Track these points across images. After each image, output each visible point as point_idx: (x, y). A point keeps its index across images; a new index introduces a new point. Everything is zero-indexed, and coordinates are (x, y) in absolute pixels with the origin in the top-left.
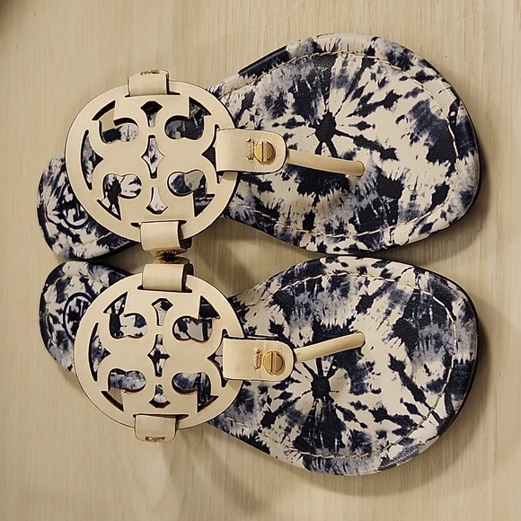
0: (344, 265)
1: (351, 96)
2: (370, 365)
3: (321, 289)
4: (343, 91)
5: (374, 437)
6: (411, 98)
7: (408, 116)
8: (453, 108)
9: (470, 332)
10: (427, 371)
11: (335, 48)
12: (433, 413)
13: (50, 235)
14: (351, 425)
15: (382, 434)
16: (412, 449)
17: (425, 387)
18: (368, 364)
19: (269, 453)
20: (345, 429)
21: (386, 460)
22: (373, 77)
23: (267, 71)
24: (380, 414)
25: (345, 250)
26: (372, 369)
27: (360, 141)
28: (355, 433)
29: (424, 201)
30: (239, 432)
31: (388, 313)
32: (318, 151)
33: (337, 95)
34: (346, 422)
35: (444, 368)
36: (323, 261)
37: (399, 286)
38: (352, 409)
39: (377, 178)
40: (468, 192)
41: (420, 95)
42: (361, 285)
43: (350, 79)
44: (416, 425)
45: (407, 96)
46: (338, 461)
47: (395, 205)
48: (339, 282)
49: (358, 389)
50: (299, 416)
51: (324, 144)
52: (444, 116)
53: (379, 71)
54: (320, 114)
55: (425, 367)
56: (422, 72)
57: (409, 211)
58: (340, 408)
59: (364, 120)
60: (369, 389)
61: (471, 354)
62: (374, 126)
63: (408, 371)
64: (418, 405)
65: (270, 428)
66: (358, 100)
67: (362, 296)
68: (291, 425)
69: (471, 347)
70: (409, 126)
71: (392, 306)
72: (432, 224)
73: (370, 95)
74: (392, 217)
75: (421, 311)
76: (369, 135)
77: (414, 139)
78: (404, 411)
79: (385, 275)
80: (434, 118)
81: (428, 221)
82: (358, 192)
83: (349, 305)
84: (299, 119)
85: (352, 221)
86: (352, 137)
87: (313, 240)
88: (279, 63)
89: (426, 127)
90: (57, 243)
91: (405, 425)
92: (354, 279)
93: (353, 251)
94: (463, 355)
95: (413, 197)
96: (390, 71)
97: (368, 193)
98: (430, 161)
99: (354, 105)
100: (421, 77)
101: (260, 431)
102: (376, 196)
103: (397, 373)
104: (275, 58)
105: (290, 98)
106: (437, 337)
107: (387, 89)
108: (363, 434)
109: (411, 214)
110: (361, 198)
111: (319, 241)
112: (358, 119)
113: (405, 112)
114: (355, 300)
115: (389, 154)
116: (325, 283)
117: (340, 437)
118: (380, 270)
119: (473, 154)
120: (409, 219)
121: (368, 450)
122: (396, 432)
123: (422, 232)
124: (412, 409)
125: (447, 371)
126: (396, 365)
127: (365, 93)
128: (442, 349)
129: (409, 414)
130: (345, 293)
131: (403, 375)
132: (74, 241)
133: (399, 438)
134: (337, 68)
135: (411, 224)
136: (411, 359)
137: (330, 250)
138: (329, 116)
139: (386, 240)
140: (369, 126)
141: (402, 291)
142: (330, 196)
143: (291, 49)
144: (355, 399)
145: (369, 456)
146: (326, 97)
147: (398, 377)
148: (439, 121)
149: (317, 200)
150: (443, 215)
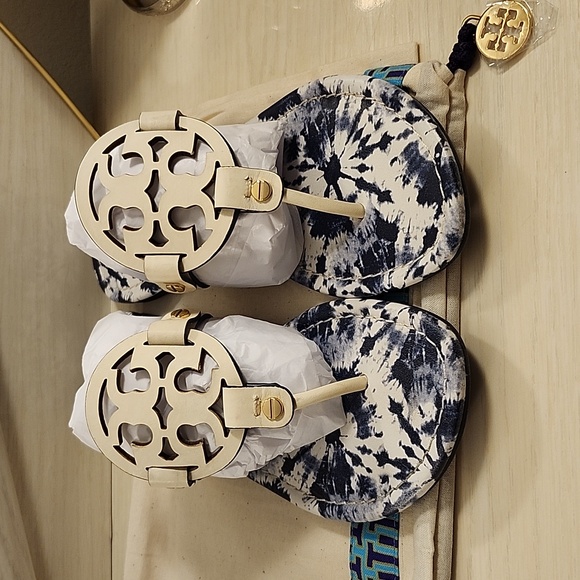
0: (350, 307)
1: (352, 138)
2: (373, 408)
3: (331, 333)
4: (345, 133)
5: (378, 482)
6: (402, 139)
7: (400, 158)
8: (438, 149)
9: (457, 372)
10: (422, 413)
11: (338, 91)
12: (427, 455)
13: (103, 279)
14: (358, 470)
15: (385, 479)
16: (410, 493)
17: (420, 429)
18: (371, 406)
19: (289, 500)
20: (353, 475)
21: (388, 504)
22: (370, 119)
23: (283, 114)
24: (383, 458)
25: (352, 293)
26: (374, 412)
27: (361, 184)
28: (362, 478)
29: (417, 244)
30: (263, 479)
31: (388, 355)
32: (327, 194)
33: (341, 136)
34: (354, 467)
35: (436, 409)
36: (332, 304)
37: (397, 327)
38: (359, 453)
39: (376, 221)
40: (453, 235)
41: (410, 135)
42: (364, 326)
43: (351, 121)
44: (413, 468)
45: (399, 138)
46: (348, 507)
47: (392, 248)
48: (346, 324)
49: (364, 433)
50: (314, 462)
51: (331, 187)
52: (431, 158)
53: (375, 113)
54: (328, 157)
55: (420, 408)
56: (410, 112)
57: (405, 254)
58: (349, 453)
59: (364, 162)
60: (372, 432)
61: (458, 394)
62: (372, 169)
63: (405, 413)
64: (414, 447)
65: (290, 474)
66: (358, 142)
67: (365, 338)
68: (308, 471)
69: (458, 387)
70: (401, 168)
71: (391, 347)
72: (423, 267)
73: (368, 137)
74: (390, 259)
75: (416, 351)
76: (368, 177)
77: (406, 182)
78: (403, 455)
79: (385, 316)
80: (422, 159)
81: (420, 265)
82: (360, 235)
83: (354, 348)
84: (310, 161)
85: (357, 264)
86: (354, 180)
87: (325, 283)
88: (293, 106)
89: (415, 168)
90: (108, 287)
91: (404, 468)
92: (359, 321)
93: (358, 293)
94: (451, 395)
95: (407, 240)
96: (385, 112)
97: (369, 236)
98: (420, 203)
99: (355, 147)
100: (410, 118)
101: (282, 478)
102: (376, 239)
103: (396, 415)
104: (288, 101)
105: (302, 141)
106: (429, 377)
107: (382, 131)
108: (369, 479)
109: (407, 257)
110: (363, 242)
111: (329, 284)
112: (358, 161)
113: (398, 155)
114: (359, 342)
115: (385, 197)
116: (335, 326)
117: (349, 483)
118: (380, 311)
119: (456, 196)
120: (405, 262)
121: (373, 495)
122: (397, 476)
123: (415, 275)
124: (409, 452)
125: (438, 412)
126: (396, 408)
127: (363, 135)
128: (434, 389)
129: (407, 457)
130: (351, 336)
131: (401, 417)
132: (122, 285)
133: (400, 482)
134: (340, 110)
135: (407, 267)
136: (408, 401)
137: (339, 293)
138: (334, 158)
139: (385, 283)
140: (368, 168)
141: (400, 332)
142: (338, 239)
143: (302, 92)
144: (361, 443)
145: (374, 502)
146: (332, 140)
147: (397, 419)
148: (427, 162)
149: (327, 243)
150: (433, 258)
